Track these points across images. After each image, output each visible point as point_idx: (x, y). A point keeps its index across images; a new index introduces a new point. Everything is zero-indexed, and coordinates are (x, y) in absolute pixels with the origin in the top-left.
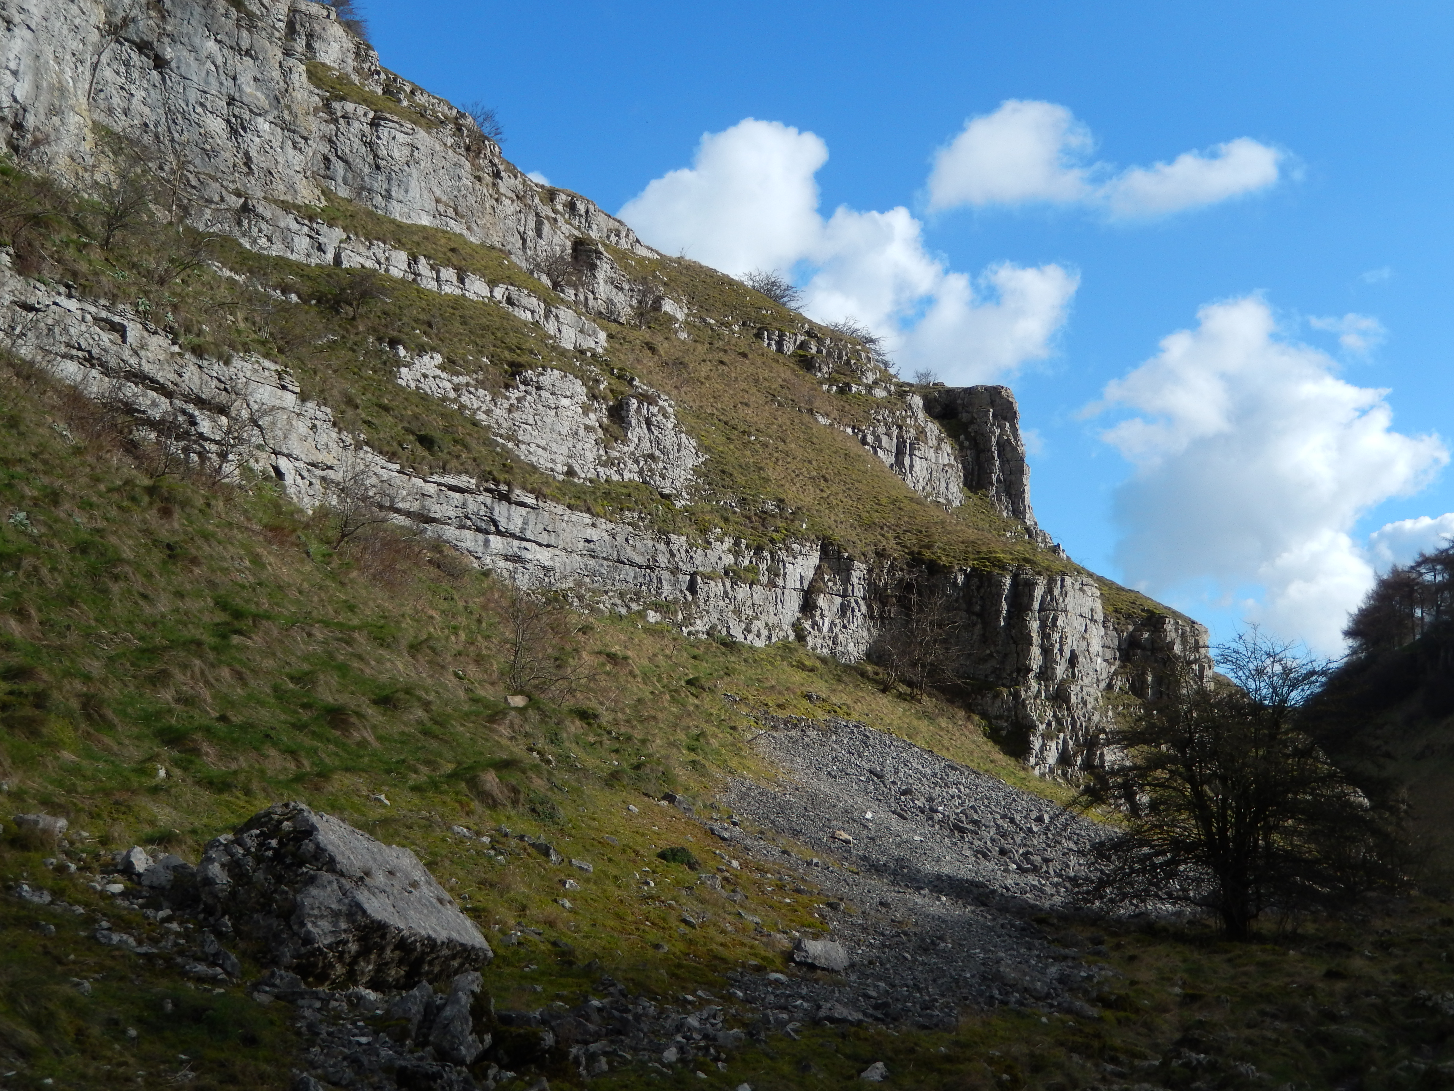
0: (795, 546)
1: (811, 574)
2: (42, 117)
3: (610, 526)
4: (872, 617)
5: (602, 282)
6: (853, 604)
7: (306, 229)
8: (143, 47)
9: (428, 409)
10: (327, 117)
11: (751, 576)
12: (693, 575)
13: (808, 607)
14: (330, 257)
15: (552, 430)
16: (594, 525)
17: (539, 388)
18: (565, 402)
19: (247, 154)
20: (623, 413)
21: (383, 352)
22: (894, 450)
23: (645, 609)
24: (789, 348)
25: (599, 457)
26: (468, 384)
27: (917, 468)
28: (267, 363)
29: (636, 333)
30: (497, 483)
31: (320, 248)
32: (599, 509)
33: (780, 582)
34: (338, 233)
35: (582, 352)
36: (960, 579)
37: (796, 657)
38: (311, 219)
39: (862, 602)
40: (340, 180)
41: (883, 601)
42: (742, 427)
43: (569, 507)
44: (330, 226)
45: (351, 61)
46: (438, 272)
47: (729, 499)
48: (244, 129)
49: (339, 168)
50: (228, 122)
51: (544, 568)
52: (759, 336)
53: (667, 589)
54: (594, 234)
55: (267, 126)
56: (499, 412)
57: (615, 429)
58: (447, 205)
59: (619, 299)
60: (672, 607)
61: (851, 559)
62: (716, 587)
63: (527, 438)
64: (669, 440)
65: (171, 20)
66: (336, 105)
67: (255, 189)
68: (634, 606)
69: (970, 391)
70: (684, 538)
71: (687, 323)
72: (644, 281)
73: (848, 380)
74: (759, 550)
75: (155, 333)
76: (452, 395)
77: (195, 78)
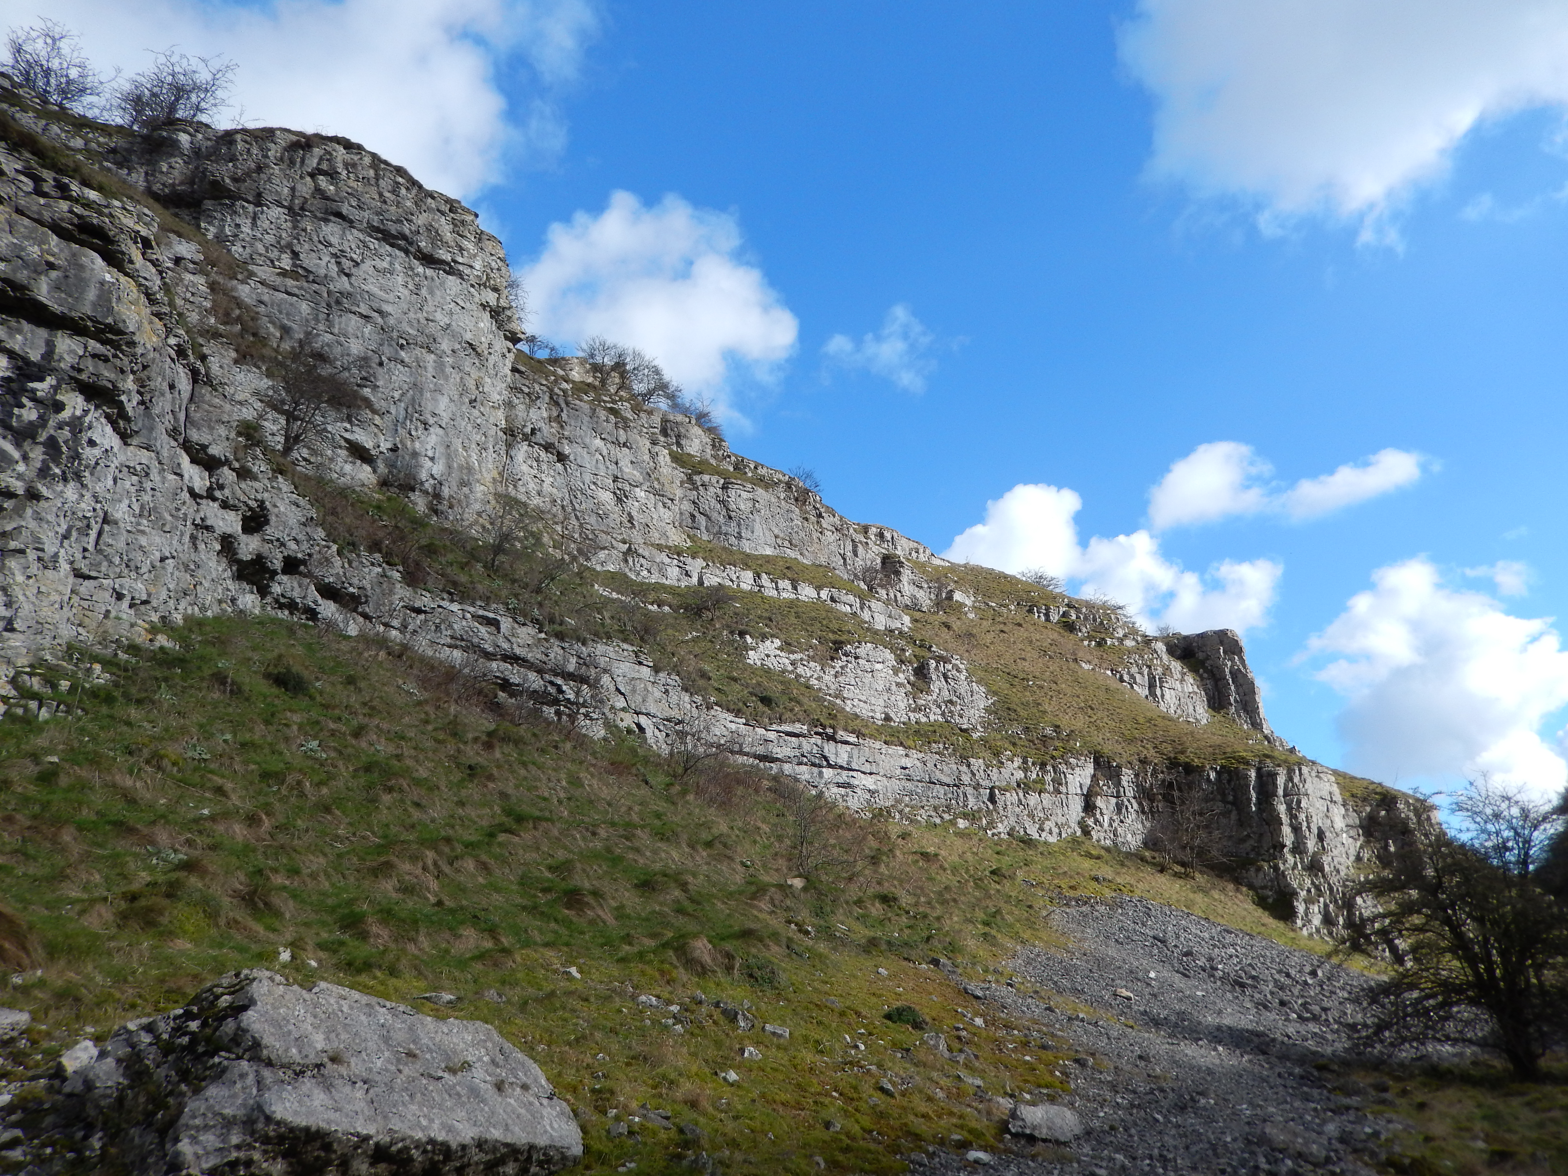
0: (1071, 760)
1: (1088, 782)
2: (455, 489)
3: (921, 755)
4: (1143, 812)
5: (906, 584)
6: (1126, 803)
7: (675, 562)
8: (548, 447)
9: (770, 679)
10: (691, 487)
11: (1039, 786)
12: (992, 789)
13: (1089, 807)
14: (695, 580)
15: (870, 688)
16: (907, 755)
17: (856, 658)
18: (879, 666)
19: (629, 514)
20: (925, 671)
21: (734, 641)
22: (1147, 684)
23: (955, 818)
24: (1055, 617)
25: (910, 705)
26: (802, 660)
27: (1167, 696)
28: (625, 646)
29: (935, 617)
30: (824, 728)
31: (687, 574)
32: (910, 743)
33: (1063, 789)
34: (700, 563)
35: (892, 631)
36: (1213, 775)
37: (1084, 848)
38: (679, 555)
39: (1133, 801)
40: (703, 529)
41: (1151, 799)
42: (1021, 676)
43: (885, 743)
44: (694, 558)
45: (709, 451)
46: (776, 583)
47: (1016, 729)
48: (626, 497)
49: (702, 520)
50: (615, 493)
51: (869, 791)
52: (1030, 611)
53: (971, 802)
54: (899, 552)
55: (643, 494)
56: (828, 678)
57: (920, 684)
58: (783, 539)
59: (921, 594)
60: (977, 815)
61: (1119, 767)
62: (1011, 797)
63: (851, 696)
64: (963, 688)
65: (568, 428)
66: (696, 478)
67: (637, 537)
68: (946, 817)
69: (1202, 636)
70: (981, 761)
71: (974, 607)
72: (938, 580)
73: (1103, 636)
74: (1043, 765)
75: (524, 625)
76: (790, 668)
77: (588, 466)
